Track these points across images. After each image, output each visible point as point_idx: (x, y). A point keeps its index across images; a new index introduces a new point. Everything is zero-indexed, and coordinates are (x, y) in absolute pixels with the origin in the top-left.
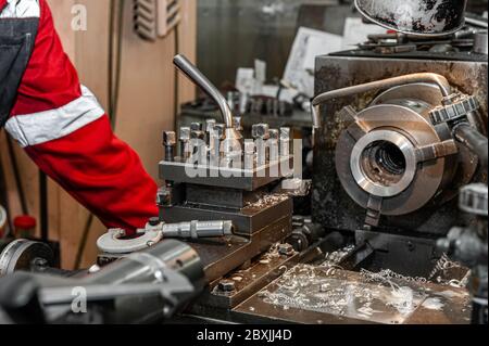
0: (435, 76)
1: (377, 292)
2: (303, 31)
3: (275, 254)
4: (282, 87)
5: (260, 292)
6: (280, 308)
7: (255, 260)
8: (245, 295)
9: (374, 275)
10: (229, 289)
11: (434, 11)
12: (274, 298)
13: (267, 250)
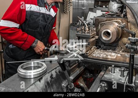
0: (119, 21)
1: (110, 53)
2: (89, 12)
3: (93, 48)
4: (86, 21)
5: (92, 54)
6: (96, 57)
7: (91, 49)
8: (90, 55)
9: (109, 51)
10: (88, 54)
11: (119, 11)
12: (94, 55)
13: (92, 47)
